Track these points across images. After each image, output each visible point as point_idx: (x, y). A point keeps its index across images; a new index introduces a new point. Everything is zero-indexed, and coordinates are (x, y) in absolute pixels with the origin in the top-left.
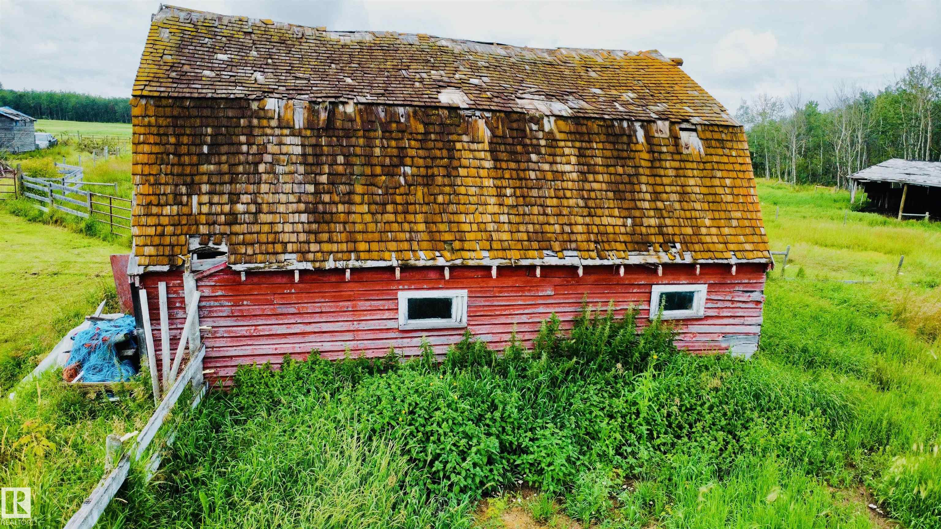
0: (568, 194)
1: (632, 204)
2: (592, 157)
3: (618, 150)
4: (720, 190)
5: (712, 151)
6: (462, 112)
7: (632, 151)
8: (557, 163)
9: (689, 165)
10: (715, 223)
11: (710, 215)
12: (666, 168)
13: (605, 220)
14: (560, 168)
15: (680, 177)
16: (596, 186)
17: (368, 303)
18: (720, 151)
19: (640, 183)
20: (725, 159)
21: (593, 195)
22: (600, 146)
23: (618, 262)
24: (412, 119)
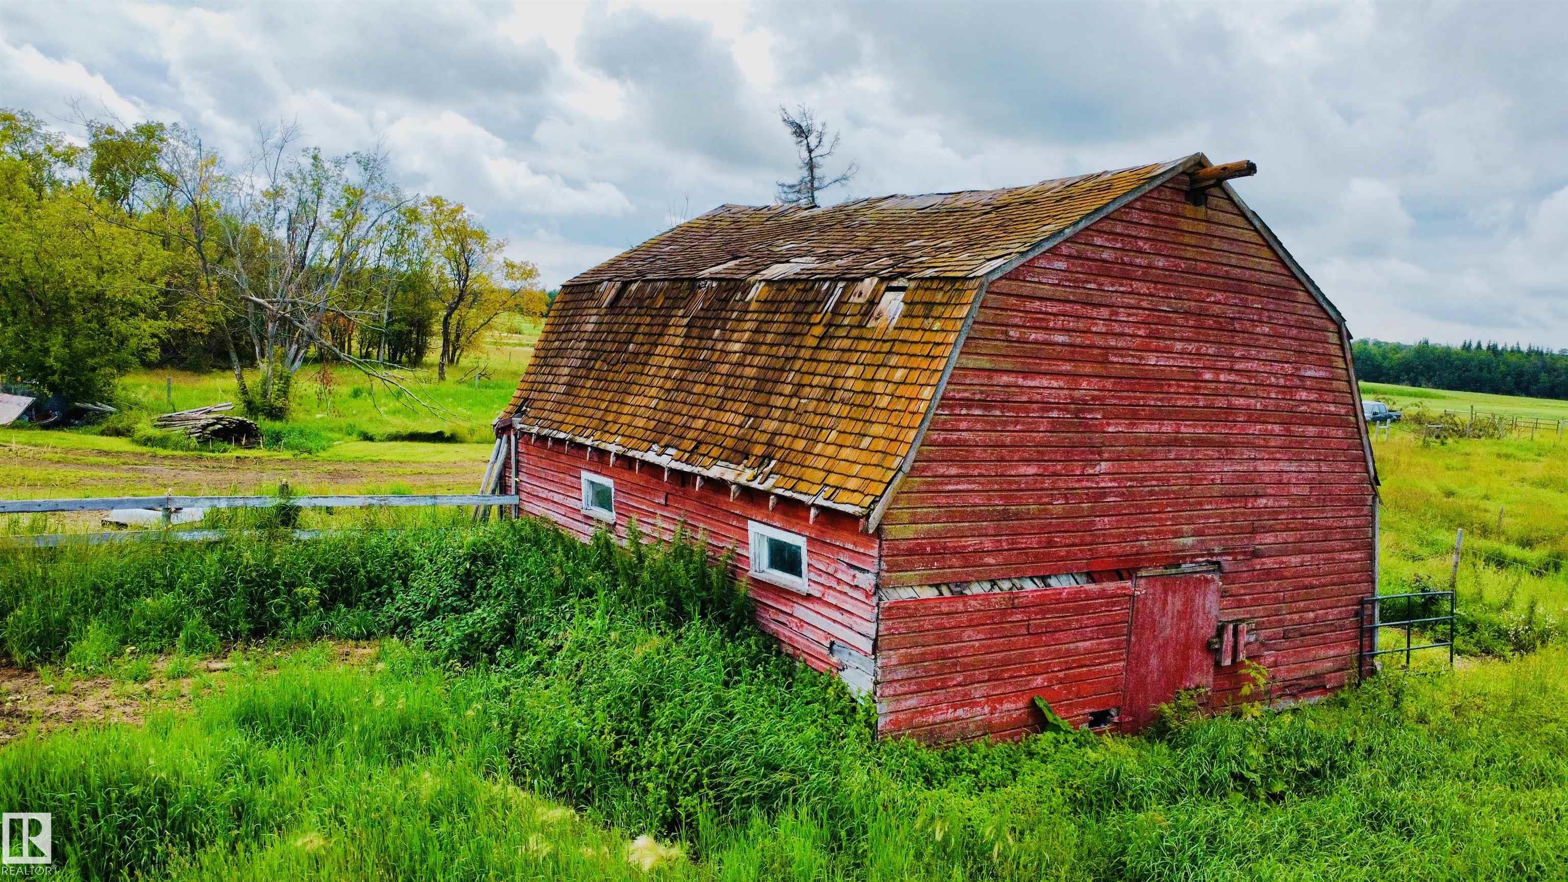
0: (717, 379)
1: (766, 399)
2: (766, 333)
3: (795, 323)
4: (877, 387)
5: (907, 322)
7: (809, 324)
8: (731, 341)
9: (862, 345)
10: (840, 440)
11: (842, 425)
12: (832, 350)
13: (727, 417)
15: (841, 363)
16: (746, 371)
18: (918, 323)
19: (791, 370)
20: (918, 336)
21: (737, 383)
22: (782, 318)
23: (697, 470)
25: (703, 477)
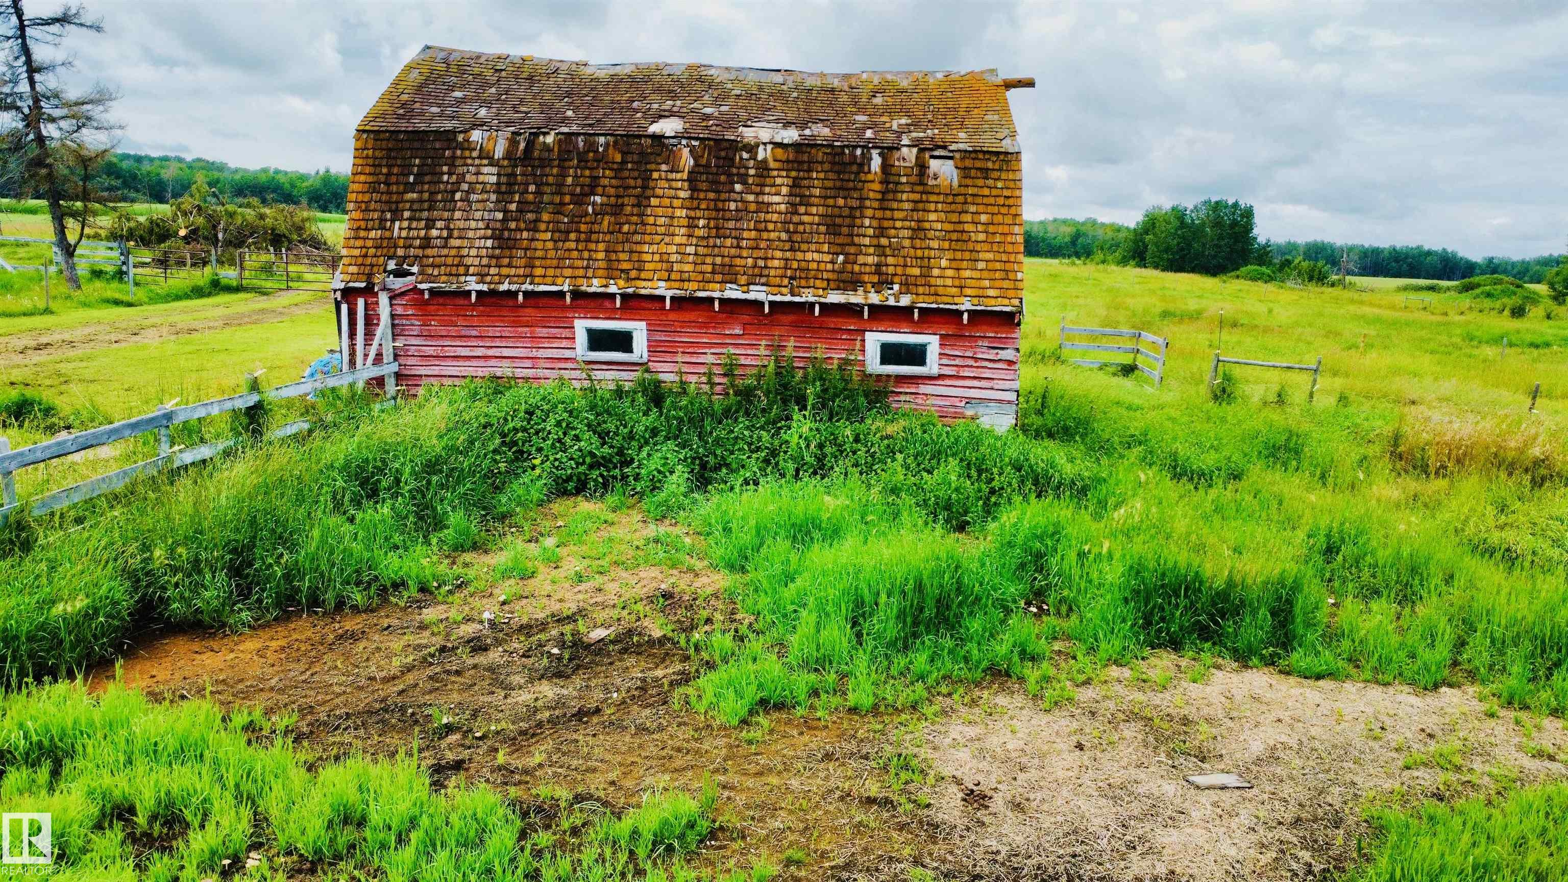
0: (771, 226)
1: (848, 240)
2: (809, 187)
3: (842, 180)
4: (967, 227)
5: (969, 182)
6: (666, 141)
7: (860, 181)
8: (764, 194)
9: (933, 198)
10: (954, 265)
11: (949, 255)
12: (902, 201)
13: (809, 256)
14: (766, 199)
15: (918, 211)
16: (806, 219)
17: (545, 330)
18: (980, 182)
19: (863, 217)
20: (986, 192)
21: (801, 228)
22: (822, 175)
23: (811, 299)
24: (611, 148)
25: (822, 305)
